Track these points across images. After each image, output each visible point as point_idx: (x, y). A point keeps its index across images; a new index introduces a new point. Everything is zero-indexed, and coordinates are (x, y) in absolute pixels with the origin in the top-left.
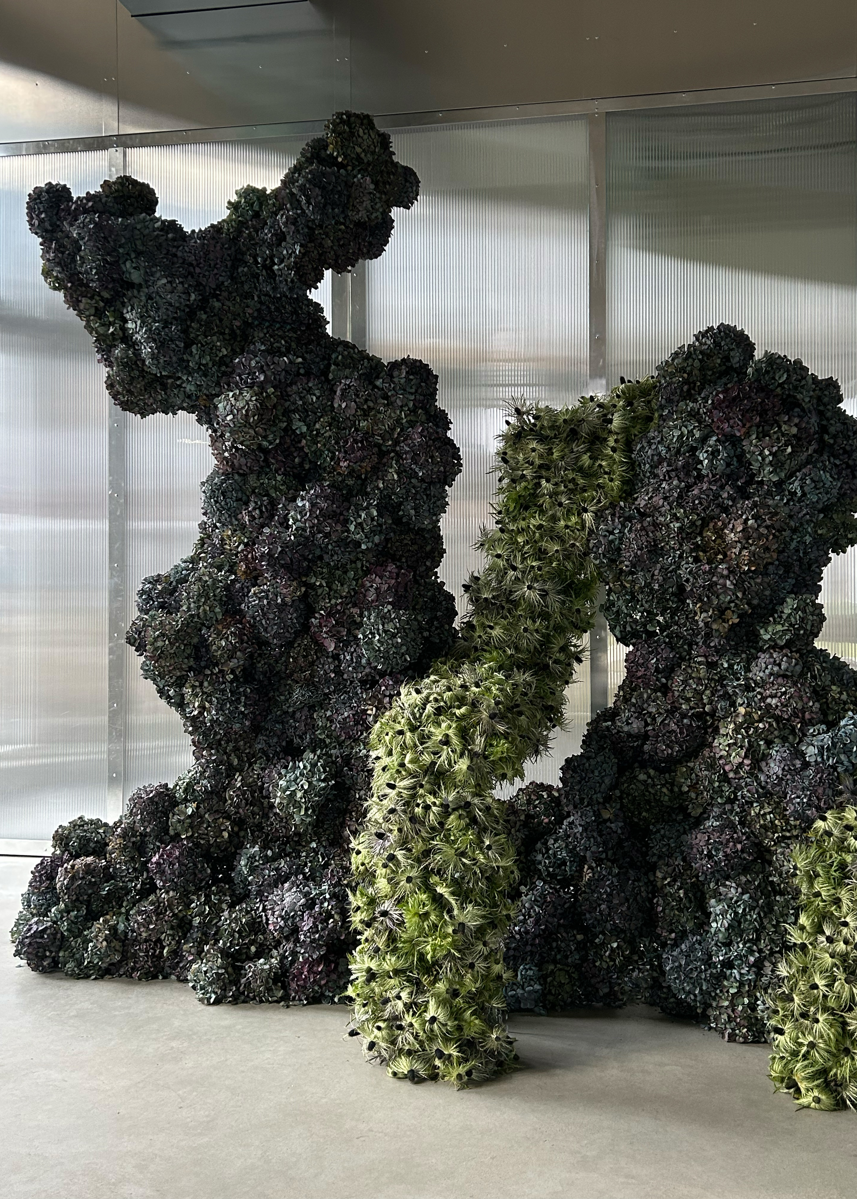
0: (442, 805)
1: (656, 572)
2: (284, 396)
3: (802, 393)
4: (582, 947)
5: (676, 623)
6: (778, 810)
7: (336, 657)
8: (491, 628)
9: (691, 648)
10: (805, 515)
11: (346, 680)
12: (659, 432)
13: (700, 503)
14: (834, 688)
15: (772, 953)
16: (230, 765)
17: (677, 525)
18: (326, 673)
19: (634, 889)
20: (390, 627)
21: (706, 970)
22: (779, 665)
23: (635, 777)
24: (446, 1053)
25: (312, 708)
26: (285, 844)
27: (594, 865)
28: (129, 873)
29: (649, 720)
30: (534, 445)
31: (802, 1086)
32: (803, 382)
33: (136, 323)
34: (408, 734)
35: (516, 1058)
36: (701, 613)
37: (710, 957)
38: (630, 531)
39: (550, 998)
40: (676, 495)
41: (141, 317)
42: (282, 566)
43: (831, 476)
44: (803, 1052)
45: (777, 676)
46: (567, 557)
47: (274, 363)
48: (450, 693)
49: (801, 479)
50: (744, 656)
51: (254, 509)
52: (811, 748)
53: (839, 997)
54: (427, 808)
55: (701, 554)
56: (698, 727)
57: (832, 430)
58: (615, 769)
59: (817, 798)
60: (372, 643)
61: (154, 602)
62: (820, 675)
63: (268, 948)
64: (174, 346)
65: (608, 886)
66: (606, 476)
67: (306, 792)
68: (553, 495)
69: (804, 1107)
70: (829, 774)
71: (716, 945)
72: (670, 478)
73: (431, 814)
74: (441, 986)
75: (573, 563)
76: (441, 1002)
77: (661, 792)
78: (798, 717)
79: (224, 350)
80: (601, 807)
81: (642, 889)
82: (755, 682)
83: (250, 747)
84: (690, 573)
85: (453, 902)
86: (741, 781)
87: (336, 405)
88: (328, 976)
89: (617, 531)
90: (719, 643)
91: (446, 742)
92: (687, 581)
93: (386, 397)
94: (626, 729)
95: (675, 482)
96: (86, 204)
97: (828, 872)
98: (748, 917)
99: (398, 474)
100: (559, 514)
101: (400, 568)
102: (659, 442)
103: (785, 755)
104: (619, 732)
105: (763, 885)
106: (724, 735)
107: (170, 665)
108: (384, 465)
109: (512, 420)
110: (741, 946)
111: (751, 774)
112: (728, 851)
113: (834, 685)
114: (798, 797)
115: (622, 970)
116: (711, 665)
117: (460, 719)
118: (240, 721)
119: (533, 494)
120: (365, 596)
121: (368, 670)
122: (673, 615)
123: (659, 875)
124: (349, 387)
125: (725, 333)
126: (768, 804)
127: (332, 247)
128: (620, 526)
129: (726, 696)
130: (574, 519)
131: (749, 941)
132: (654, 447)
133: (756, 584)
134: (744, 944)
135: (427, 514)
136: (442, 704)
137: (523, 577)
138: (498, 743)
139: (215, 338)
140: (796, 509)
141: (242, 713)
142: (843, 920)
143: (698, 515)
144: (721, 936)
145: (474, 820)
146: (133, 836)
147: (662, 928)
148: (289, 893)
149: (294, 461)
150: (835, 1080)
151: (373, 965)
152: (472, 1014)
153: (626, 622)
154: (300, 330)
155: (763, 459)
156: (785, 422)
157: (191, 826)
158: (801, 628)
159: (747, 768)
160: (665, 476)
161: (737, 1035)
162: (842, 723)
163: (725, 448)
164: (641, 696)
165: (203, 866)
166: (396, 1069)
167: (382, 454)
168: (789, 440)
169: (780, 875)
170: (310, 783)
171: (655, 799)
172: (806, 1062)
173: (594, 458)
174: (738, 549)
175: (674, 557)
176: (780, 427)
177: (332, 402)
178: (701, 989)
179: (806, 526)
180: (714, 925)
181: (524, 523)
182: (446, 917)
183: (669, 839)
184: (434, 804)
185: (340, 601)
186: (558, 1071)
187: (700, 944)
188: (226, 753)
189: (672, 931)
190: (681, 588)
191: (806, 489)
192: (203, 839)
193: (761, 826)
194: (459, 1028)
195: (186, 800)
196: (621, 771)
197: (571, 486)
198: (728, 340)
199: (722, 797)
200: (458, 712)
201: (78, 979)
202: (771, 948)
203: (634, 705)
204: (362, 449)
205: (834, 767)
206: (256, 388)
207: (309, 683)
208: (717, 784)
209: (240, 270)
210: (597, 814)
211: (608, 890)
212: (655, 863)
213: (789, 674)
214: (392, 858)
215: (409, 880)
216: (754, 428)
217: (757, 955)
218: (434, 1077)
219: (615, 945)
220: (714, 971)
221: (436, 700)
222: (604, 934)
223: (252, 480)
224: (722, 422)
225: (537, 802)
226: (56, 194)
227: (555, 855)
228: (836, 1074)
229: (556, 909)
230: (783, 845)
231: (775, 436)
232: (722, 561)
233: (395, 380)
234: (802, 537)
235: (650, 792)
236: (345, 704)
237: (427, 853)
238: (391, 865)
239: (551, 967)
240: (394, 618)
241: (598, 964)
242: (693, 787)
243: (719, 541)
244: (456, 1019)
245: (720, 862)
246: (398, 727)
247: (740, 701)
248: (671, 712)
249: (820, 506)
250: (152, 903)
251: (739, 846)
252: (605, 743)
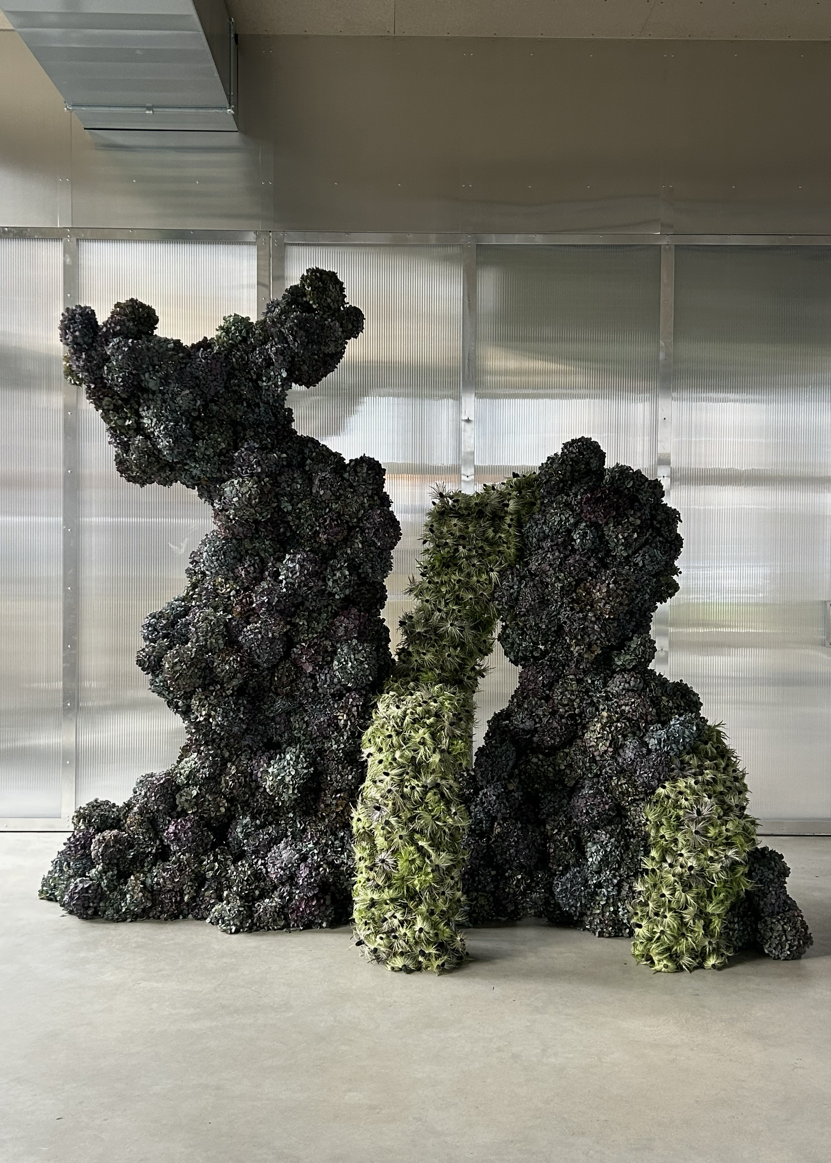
0: (423, 786)
1: (544, 617)
2: (276, 483)
3: (642, 494)
4: (495, 879)
5: (554, 651)
6: (630, 782)
7: (312, 676)
8: (424, 654)
9: (564, 668)
10: (645, 580)
11: (320, 694)
12: (543, 516)
13: (574, 569)
14: (664, 698)
15: (628, 877)
16: (223, 757)
17: (560, 585)
18: (306, 689)
19: (532, 838)
20: (359, 657)
21: (585, 890)
22: (629, 683)
23: (530, 760)
24: (427, 952)
25: (288, 714)
26: (268, 815)
27: (501, 822)
28: (146, 841)
29: (537, 720)
30: (455, 521)
31: (656, 959)
32: (643, 487)
33: (152, 420)
34: (395, 738)
35: (467, 954)
36: (576, 646)
37: (587, 881)
38: (526, 586)
39: (474, 915)
40: (558, 563)
41: (156, 416)
42: (277, 611)
43: (661, 553)
44: (656, 937)
45: (628, 690)
46: (477, 603)
47: (267, 458)
48: (421, 708)
49: (643, 556)
50: (602, 675)
51: (249, 566)
52: (652, 740)
53: (678, 902)
54: (413, 788)
55: (576, 605)
56: (572, 724)
57: (659, 518)
58: (514, 754)
59: (659, 773)
60: (346, 668)
61: (159, 633)
62: (655, 689)
63: (267, 891)
64: (185, 441)
65: (516, 836)
66: (505, 545)
67: (293, 777)
68: (468, 558)
69: (658, 971)
70: (665, 758)
71: (591, 873)
72: (553, 550)
73: (416, 793)
74: (423, 908)
75: (481, 606)
76: (426, 919)
77: (548, 770)
78: (643, 719)
79: (222, 444)
80: (507, 782)
81: (538, 838)
82: (612, 694)
83: (238, 743)
84: (567, 618)
85: (431, 851)
86: (605, 762)
87: (314, 491)
88: (319, 908)
89: (516, 587)
90: (586, 666)
91: (423, 743)
92: (565, 623)
93: (351, 486)
94: (521, 726)
95: (557, 554)
96: (115, 327)
97: (669, 822)
98: (613, 853)
99: (362, 543)
100: (473, 573)
101: (360, 611)
102: (543, 523)
103: (636, 745)
104: (515, 728)
105: (622, 832)
106: (592, 731)
107: (186, 684)
108: (352, 537)
109: (437, 501)
110: (608, 873)
111: (612, 757)
112: (600, 810)
113: (664, 696)
114: (645, 773)
115: (524, 894)
116: (579, 681)
117: (430, 726)
118: (239, 725)
119: (452, 556)
120: (335, 632)
121: (338, 687)
122: (553, 644)
123: (548, 827)
124: (325, 479)
125: (587, 446)
126: (624, 777)
127: (307, 371)
128: (518, 583)
129: (592, 704)
130: (484, 576)
131: (614, 869)
132: (540, 527)
133: (613, 627)
134: (610, 871)
135: (379, 572)
136: (417, 716)
137: (446, 617)
138: (458, 743)
139: (216, 435)
140: (640, 576)
141: (240, 719)
142: (679, 852)
143: (573, 577)
144: (594, 867)
145: (443, 795)
146: (147, 813)
147: (553, 864)
148: (285, 851)
149: (279, 530)
150: (676, 954)
151: (376, 897)
152: (444, 925)
153: (519, 650)
154: (277, 428)
155: (618, 541)
156: (631, 516)
157: (196, 804)
158: (642, 657)
159: (611, 754)
160: (549, 549)
161: (604, 932)
162: (672, 723)
163: (591, 531)
164: (530, 703)
165: (208, 834)
166: (393, 965)
167: (350, 529)
168: (635, 529)
169: (634, 825)
170: (296, 770)
171: (544, 775)
172: (658, 944)
173: (495, 532)
174: (602, 604)
175: (556, 606)
176: (628, 518)
177: (311, 489)
178: (581, 903)
179: (646, 588)
180: (590, 860)
181: (446, 577)
182: (428, 861)
183: (554, 802)
184: (418, 785)
185: (316, 635)
186: (497, 961)
187: (579, 873)
188: (219, 748)
189: (559, 866)
190: (560, 627)
191: (646, 562)
192: (206, 813)
193: (620, 793)
194: (436, 935)
195: (188, 785)
196: (518, 757)
197: (480, 551)
198: (589, 451)
199: (591, 773)
200: (428, 722)
201: (118, 922)
202: (628, 873)
203: (527, 709)
204: (337, 525)
205: (668, 753)
206: (255, 478)
207: (290, 696)
208: (588, 765)
209: (232, 381)
210: (505, 788)
211: (516, 839)
212: (544, 819)
213: (636, 689)
214: (387, 823)
215: (401, 837)
216: (612, 519)
217: (618, 878)
218: (419, 968)
219: (520, 877)
220: (590, 891)
221: (412, 713)
222: (512, 870)
223: (247, 544)
224: (590, 514)
225: (461, 779)
226: (87, 316)
227: (475, 816)
228: (676, 950)
229: (478, 854)
230: (635, 805)
231: (626, 526)
232: (590, 610)
233: (359, 474)
234: (643, 595)
235: (541, 771)
236: (321, 711)
237: (412, 819)
238: (387, 827)
239: (475, 894)
240: (362, 650)
241: (507, 890)
242: (570, 766)
243: (588, 596)
244: (435, 929)
245: (595, 817)
246: (388, 733)
247: (601, 707)
248: (553, 713)
249: (653, 573)
250: (174, 863)
251: (607, 807)
252: (506, 736)
